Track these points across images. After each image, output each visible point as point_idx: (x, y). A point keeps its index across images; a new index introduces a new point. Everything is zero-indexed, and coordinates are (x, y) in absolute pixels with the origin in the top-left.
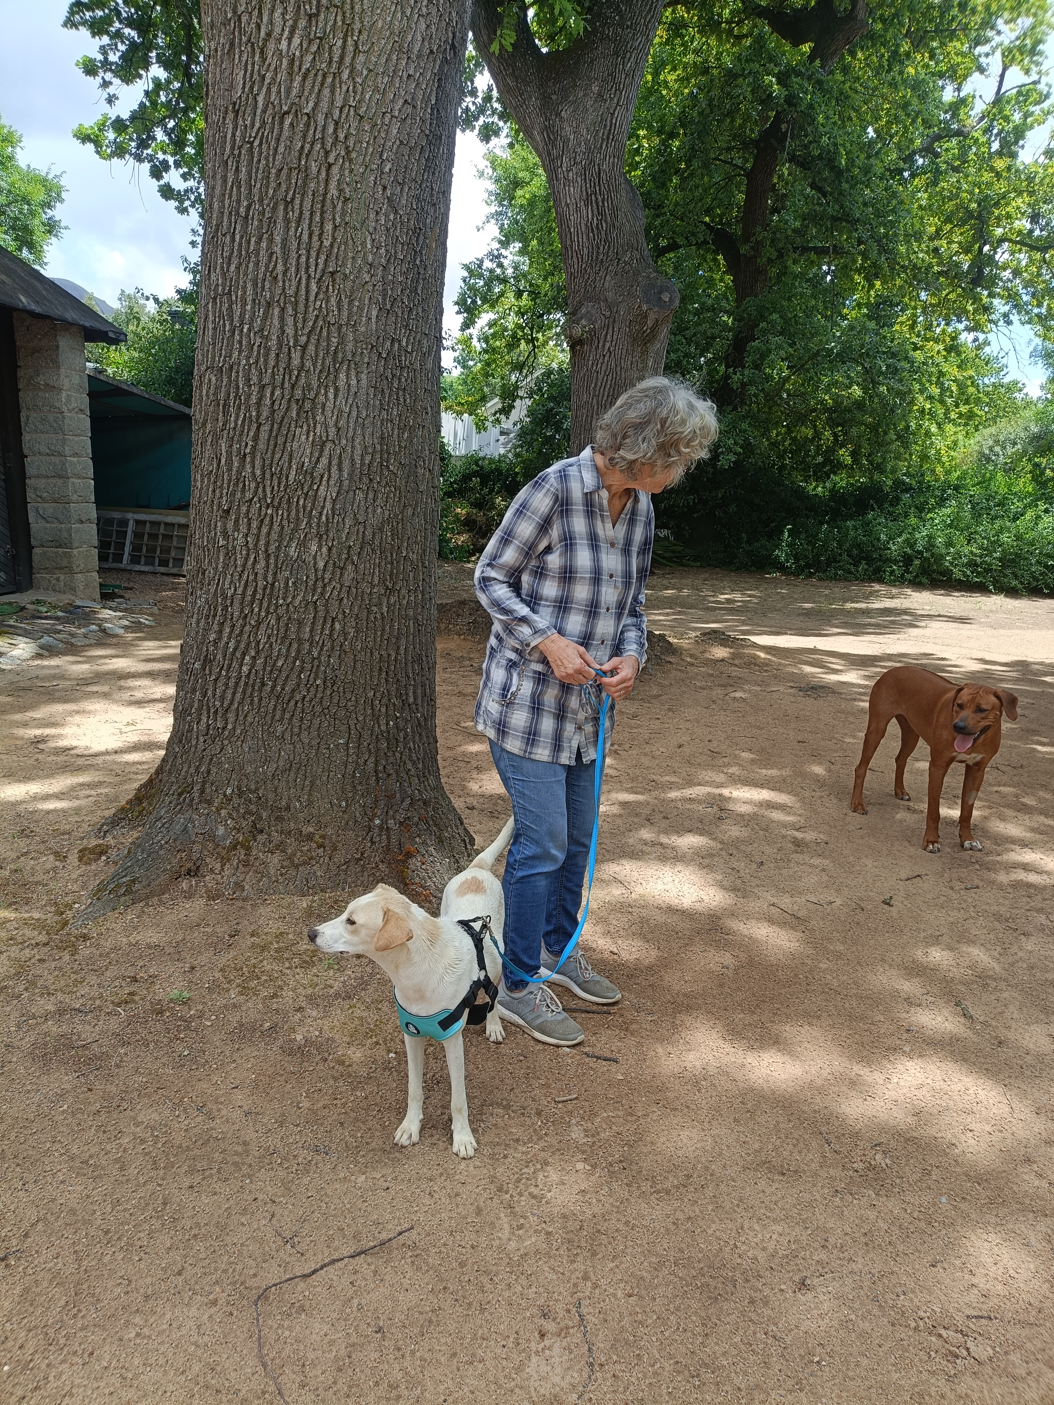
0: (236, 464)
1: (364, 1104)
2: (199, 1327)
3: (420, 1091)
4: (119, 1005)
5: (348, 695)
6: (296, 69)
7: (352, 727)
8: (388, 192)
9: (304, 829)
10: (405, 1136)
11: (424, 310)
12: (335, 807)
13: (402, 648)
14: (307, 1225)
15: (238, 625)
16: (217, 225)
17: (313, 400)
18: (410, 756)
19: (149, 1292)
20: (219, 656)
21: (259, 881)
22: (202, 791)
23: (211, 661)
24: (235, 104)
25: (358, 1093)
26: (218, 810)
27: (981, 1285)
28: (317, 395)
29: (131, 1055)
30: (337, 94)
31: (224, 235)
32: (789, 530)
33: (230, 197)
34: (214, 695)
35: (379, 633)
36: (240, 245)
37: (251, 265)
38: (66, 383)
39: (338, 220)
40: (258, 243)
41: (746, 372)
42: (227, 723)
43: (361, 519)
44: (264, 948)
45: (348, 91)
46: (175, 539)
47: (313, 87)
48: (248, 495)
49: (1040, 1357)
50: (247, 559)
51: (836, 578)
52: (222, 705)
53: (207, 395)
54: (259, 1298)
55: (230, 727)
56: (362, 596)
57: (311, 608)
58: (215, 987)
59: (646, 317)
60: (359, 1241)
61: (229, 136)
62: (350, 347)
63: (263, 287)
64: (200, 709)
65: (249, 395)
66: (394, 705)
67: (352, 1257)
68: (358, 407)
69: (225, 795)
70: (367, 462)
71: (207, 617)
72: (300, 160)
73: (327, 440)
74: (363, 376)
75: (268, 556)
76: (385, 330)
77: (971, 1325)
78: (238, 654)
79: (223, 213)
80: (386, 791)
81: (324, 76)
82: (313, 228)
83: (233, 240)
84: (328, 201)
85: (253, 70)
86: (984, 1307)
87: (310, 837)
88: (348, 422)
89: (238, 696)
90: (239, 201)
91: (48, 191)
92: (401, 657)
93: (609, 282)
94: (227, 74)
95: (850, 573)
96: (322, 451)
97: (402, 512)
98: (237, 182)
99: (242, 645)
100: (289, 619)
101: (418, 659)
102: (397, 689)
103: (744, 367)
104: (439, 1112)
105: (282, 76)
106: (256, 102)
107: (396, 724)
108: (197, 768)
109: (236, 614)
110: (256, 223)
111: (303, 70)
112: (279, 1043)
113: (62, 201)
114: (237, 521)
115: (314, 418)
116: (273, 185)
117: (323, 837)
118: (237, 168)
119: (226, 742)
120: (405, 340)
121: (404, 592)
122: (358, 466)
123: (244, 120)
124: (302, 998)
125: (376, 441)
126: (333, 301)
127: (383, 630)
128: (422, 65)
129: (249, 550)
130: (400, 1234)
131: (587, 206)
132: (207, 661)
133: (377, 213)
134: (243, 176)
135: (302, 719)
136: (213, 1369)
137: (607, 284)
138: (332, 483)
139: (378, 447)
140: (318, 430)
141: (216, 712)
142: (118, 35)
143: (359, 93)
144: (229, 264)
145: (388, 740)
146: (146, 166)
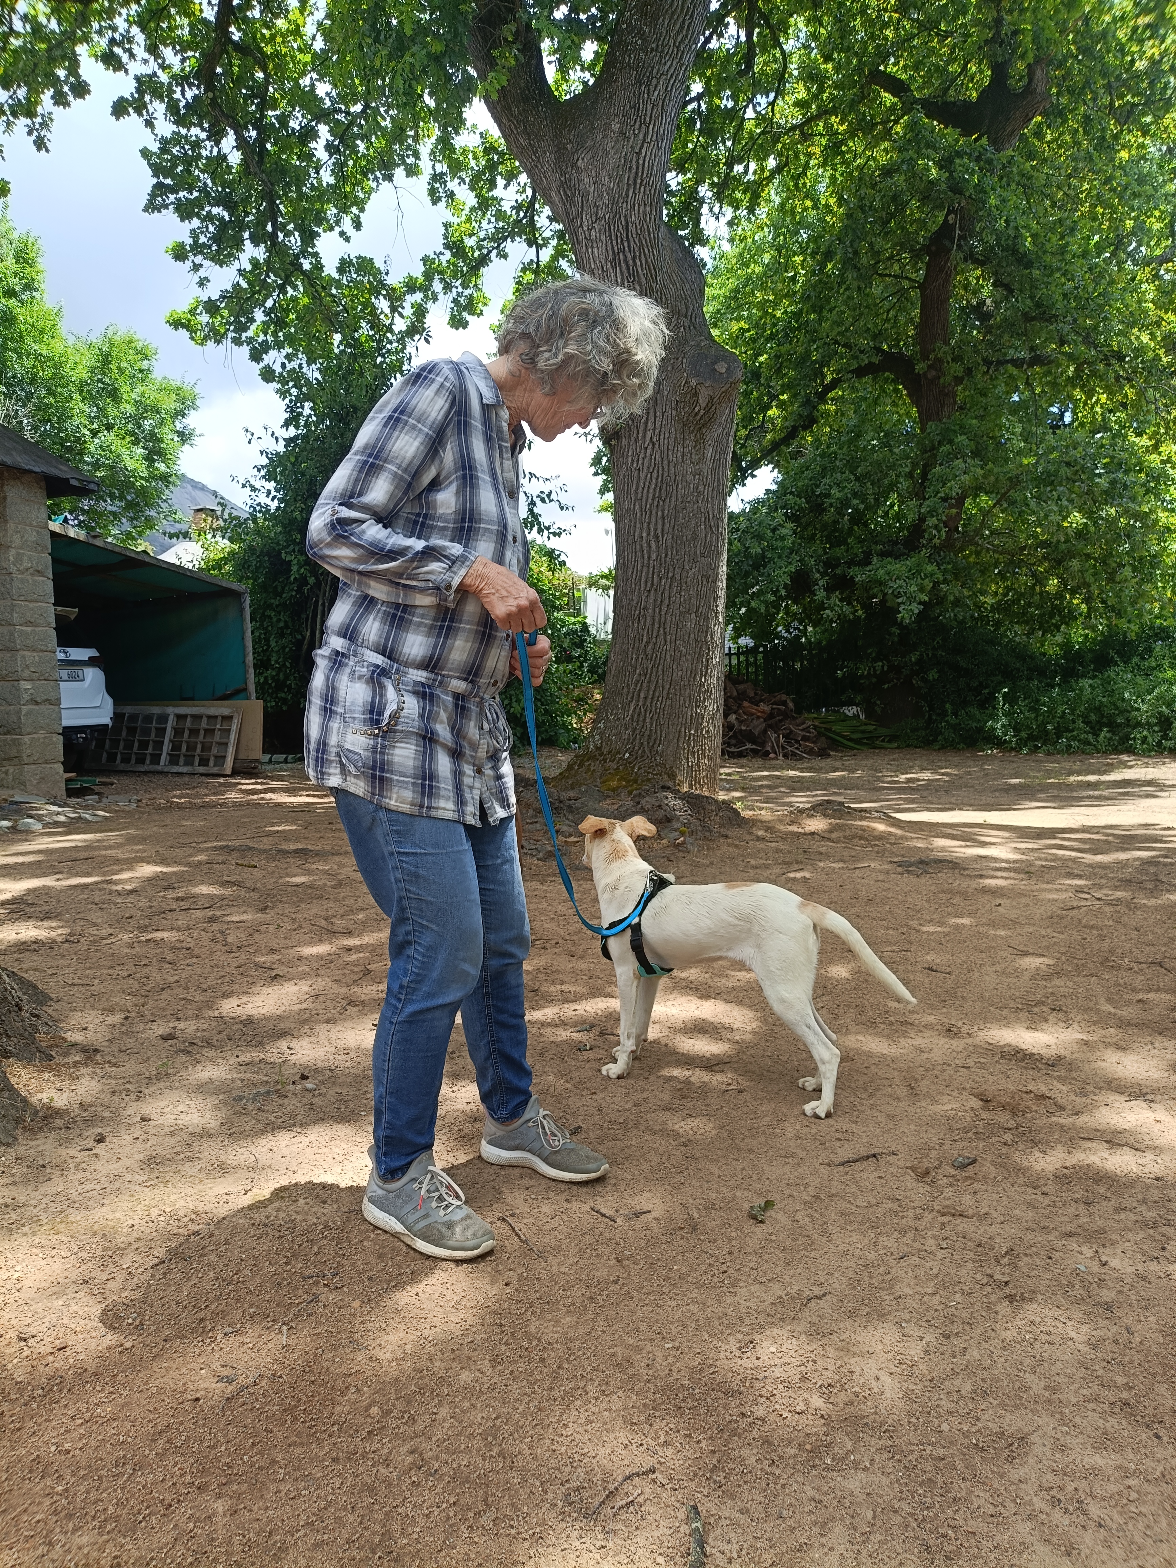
32: (1005, 695)
38: (16, 540)
46: (218, 733)
51: (1068, 751)
59: (698, 392)
91: (181, 401)
95: (1089, 744)
113: (196, 409)
142: (209, 217)
146: (245, 350)
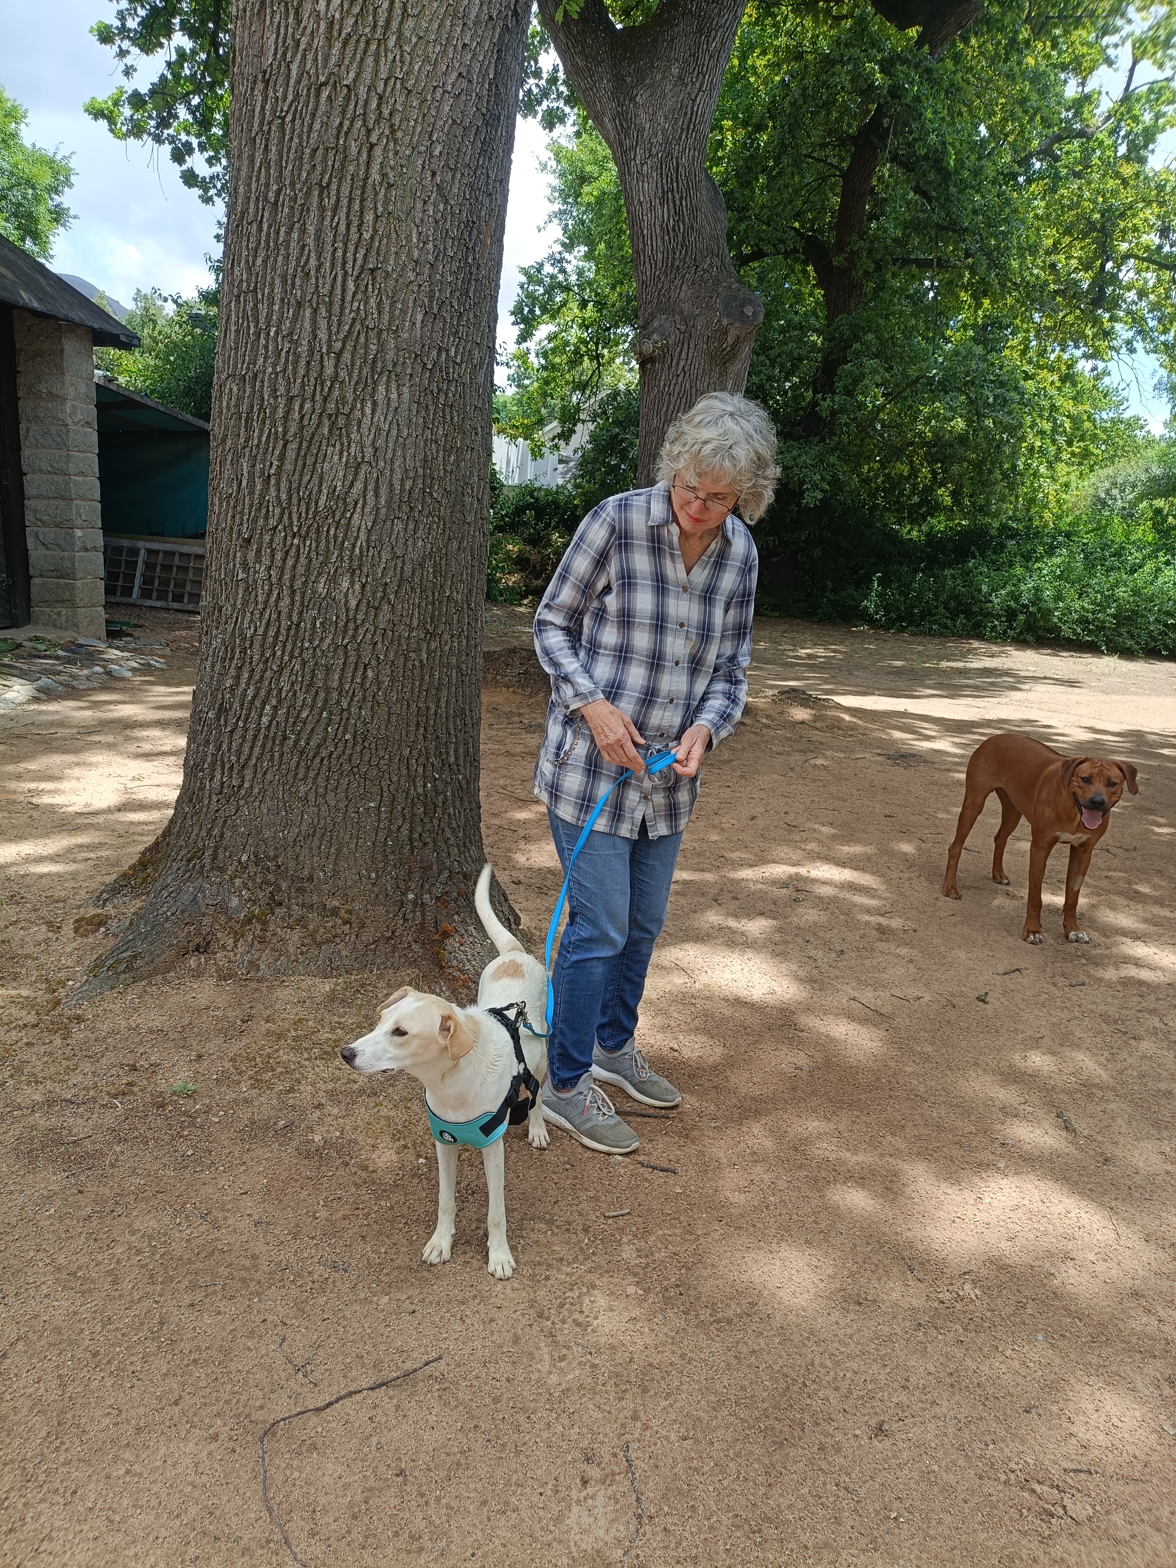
0: (259, 487)
1: (389, 1215)
2: (196, 1465)
3: (452, 1203)
4: (115, 1096)
5: (381, 753)
6: (335, 34)
7: (385, 789)
8: (438, 179)
9: (328, 903)
10: (435, 1253)
11: (475, 316)
12: (363, 879)
13: (444, 700)
14: (321, 1352)
15: (258, 670)
16: (243, 213)
17: (348, 416)
18: (450, 823)
19: (142, 1425)
20: (236, 705)
21: (276, 960)
22: (215, 857)
23: (226, 711)
24: (265, 72)
25: (383, 1203)
26: (232, 879)
27: (1080, 1435)
28: (352, 409)
29: (128, 1153)
30: (382, 64)
31: (250, 224)
32: (879, 578)
33: (258, 180)
34: (230, 749)
35: (417, 683)
36: (268, 235)
37: (280, 258)
38: (71, 392)
39: (380, 209)
40: (289, 233)
41: (837, 399)
42: (243, 781)
43: (399, 553)
44: (280, 1036)
45: (394, 60)
46: (191, 571)
47: (354, 54)
48: (272, 522)
49: (1145, 1517)
50: (269, 595)
51: (930, 633)
52: (238, 761)
53: (228, 407)
54: (265, 1433)
55: (246, 785)
56: (399, 641)
57: (341, 652)
58: (224, 1079)
59: (726, 333)
60: (380, 1371)
61: (258, 110)
62: (391, 355)
63: (293, 284)
64: (213, 764)
65: (275, 408)
66: (433, 765)
67: (372, 1389)
68: (398, 425)
69: (240, 862)
70: (407, 488)
71: (224, 660)
72: (338, 139)
73: (363, 461)
74: (405, 390)
75: (293, 592)
76: (431, 338)
77: (1069, 1480)
78: (258, 703)
79: (249, 198)
80: (422, 861)
81: (368, 43)
82: (352, 217)
83: (260, 229)
84: (369, 187)
85: (286, 34)
86: (1084, 1459)
87: (335, 912)
88: (387, 441)
89: (257, 750)
90: (267, 185)
91: (56, 174)
92: (442, 711)
93: (686, 292)
94: (256, 38)
95: (946, 627)
96: (356, 474)
97: (446, 546)
98: (266, 163)
99: (263, 693)
100: (316, 664)
101: (461, 714)
102: (436, 747)
103: (834, 393)
104: (474, 1226)
105: (319, 41)
106: (289, 70)
107: (434, 787)
108: (210, 831)
109: (256, 657)
110: (286, 210)
111: (343, 35)
112: (294, 1144)
113: (71, 186)
114: (259, 551)
115: (348, 436)
116: (307, 167)
117: (349, 912)
118: (266, 146)
119: (242, 802)
120: (453, 349)
121: (446, 636)
122: (397, 492)
123: (275, 91)
124: (321, 1094)
125: (418, 464)
126: (373, 302)
127: (422, 679)
128: (480, 32)
129: (271, 585)
130: (427, 1364)
131: (662, 204)
132: (222, 710)
133: (425, 202)
134: (273, 155)
135: (328, 779)
136: (211, 1514)
137: (683, 294)
138: (367, 510)
139: (420, 471)
140: (352, 450)
141: (231, 768)
143: (407, 63)
144: (255, 257)
145: (425, 804)
146: (167, 148)
